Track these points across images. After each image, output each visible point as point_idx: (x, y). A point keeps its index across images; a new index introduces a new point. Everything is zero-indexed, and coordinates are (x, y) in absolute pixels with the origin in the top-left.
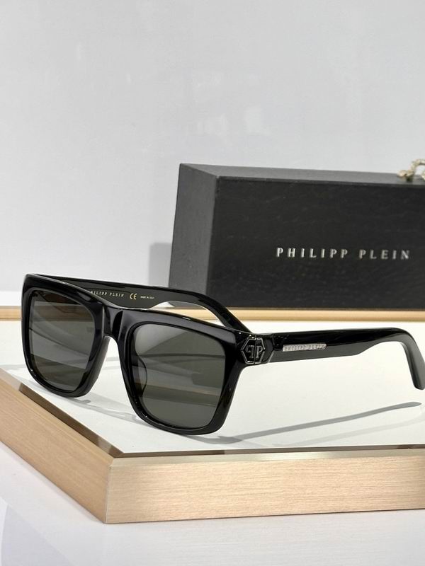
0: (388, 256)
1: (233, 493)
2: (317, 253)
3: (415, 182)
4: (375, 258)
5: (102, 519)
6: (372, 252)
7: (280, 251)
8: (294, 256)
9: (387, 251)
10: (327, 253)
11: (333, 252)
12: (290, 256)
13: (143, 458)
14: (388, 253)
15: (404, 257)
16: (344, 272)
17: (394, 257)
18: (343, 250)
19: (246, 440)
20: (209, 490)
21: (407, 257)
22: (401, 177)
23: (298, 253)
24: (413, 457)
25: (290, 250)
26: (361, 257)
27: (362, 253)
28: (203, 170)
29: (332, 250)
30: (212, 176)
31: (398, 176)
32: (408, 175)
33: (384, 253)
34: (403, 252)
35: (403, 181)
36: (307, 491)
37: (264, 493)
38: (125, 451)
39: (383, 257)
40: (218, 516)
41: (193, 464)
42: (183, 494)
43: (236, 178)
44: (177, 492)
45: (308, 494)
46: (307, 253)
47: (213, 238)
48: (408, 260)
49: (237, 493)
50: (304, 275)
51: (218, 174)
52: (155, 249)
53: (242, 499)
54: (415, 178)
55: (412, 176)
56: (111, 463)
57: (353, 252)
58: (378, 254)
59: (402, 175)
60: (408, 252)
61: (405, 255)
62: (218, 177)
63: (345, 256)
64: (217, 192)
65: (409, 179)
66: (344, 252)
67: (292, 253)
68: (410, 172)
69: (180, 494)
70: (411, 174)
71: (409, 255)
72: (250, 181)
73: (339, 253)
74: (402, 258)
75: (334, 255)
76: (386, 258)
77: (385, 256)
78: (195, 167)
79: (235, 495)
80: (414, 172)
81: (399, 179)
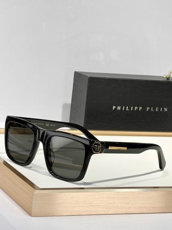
0: (159, 110)
1: (84, 205)
2: (130, 108)
3: (170, 80)
4: (153, 111)
5: (30, 215)
6: (152, 108)
7: (114, 107)
8: (120, 109)
9: (158, 108)
10: (134, 108)
11: (136, 108)
12: (118, 109)
13: (47, 190)
14: (159, 109)
15: (165, 110)
16: (140, 116)
17: (161, 110)
18: (140, 107)
19: (94, 184)
20: (75, 204)
21: (166, 110)
22: (165, 78)
23: (122, 108)
24: (158, 192)
25: (118, 107)
26: (147, 110)
27: (148, 108)
28: (84, 74)
29: (136, 107)
30: (86, 76)
31: (163, 77)
32: (168, 77)
33: (157, 109)
34: (165, 108)
35: (166, 79)
36: (115, 205)
37: (97, 205)
38: (41, 187)
39: (156, 110)
40: (78, 214)
41: (68, 193)
42: (64, 205)
43: (96, 77)
44: (61, 204)
45: (116, 206)
46: (125, 108)
47: (87, 101)
48: (167, 111)
49: (86, 205)
50: (124, 117)
51: (89, 76)
52: (65, 106)
53: (88, 208)
54: (170, 78)
55: (169, 77)
56: (34, 192)
57: (144, 108)
58: (154, 109)
59: (165, 77)
60: (167, 108)
61: (166, 109)
62: (89, 77)
63: (141, 109)
64: (89, 83)
65: (168, 79)
66: (140, 108)
67: (119, 108)
68: (168, 76)
69: (62, 205)
70: (169, 76)
71: (167, 110)
72: (102, 79)
73: (138, 108)
74: (164, 111)
75: (136, 109)
76: (158, 111)
77: (157, 110)
78: (80, 73)
79: (85, 206)
80: (170, 76)
81: (164, 79)
